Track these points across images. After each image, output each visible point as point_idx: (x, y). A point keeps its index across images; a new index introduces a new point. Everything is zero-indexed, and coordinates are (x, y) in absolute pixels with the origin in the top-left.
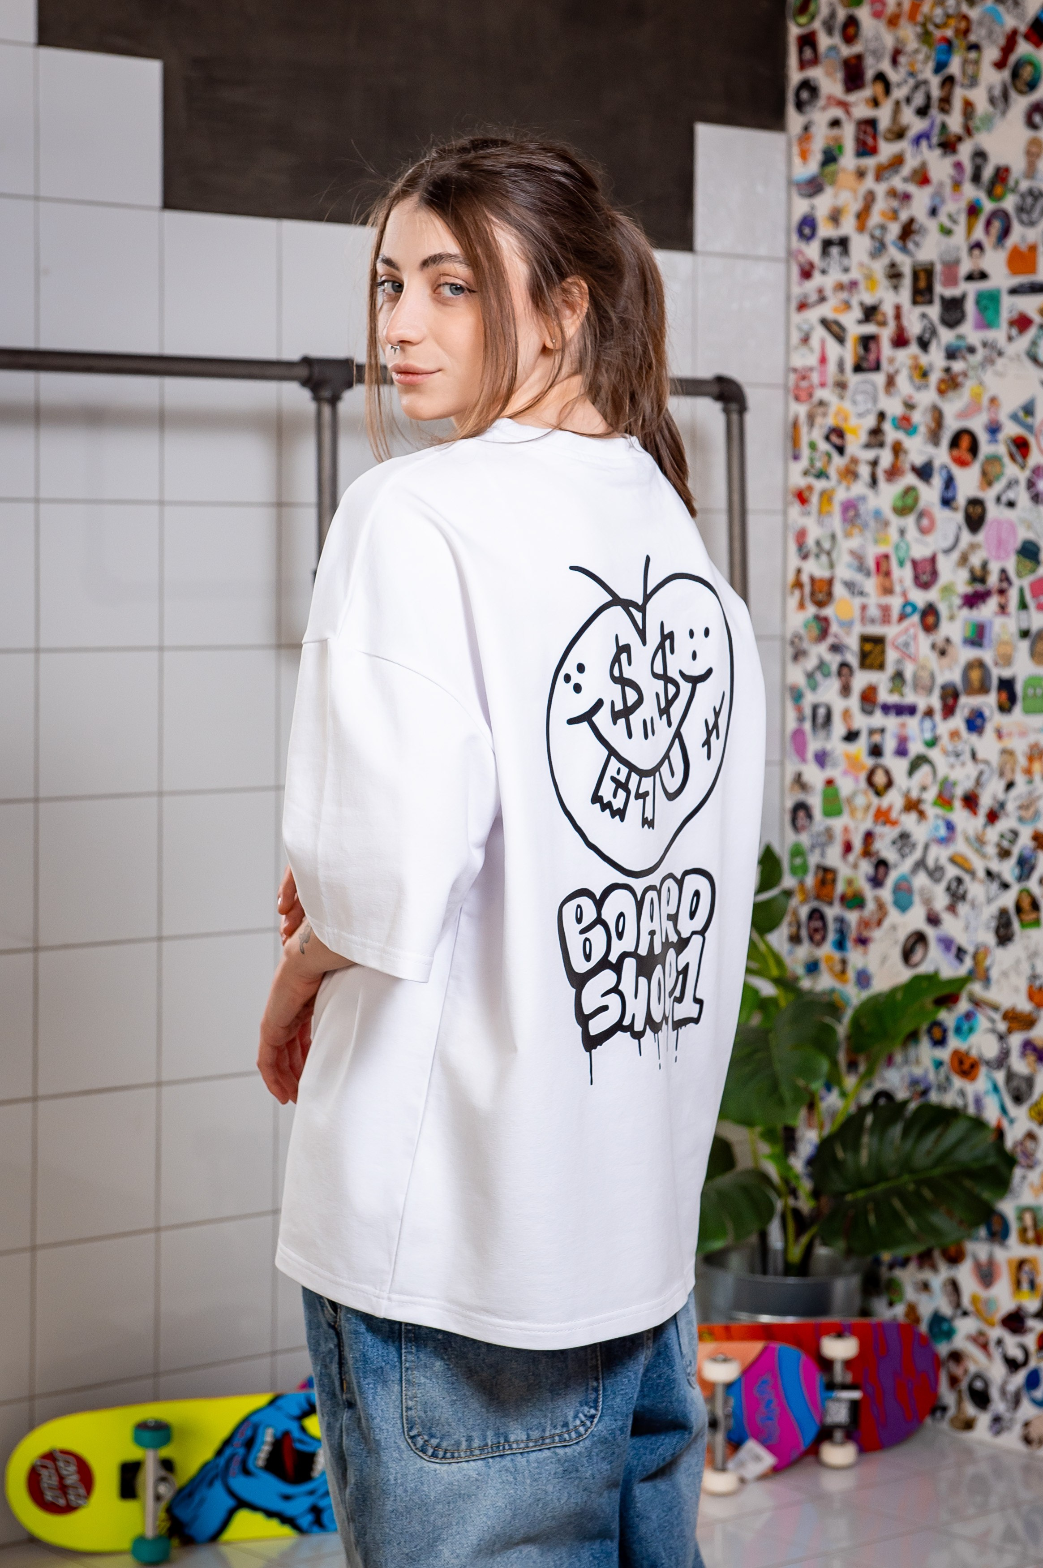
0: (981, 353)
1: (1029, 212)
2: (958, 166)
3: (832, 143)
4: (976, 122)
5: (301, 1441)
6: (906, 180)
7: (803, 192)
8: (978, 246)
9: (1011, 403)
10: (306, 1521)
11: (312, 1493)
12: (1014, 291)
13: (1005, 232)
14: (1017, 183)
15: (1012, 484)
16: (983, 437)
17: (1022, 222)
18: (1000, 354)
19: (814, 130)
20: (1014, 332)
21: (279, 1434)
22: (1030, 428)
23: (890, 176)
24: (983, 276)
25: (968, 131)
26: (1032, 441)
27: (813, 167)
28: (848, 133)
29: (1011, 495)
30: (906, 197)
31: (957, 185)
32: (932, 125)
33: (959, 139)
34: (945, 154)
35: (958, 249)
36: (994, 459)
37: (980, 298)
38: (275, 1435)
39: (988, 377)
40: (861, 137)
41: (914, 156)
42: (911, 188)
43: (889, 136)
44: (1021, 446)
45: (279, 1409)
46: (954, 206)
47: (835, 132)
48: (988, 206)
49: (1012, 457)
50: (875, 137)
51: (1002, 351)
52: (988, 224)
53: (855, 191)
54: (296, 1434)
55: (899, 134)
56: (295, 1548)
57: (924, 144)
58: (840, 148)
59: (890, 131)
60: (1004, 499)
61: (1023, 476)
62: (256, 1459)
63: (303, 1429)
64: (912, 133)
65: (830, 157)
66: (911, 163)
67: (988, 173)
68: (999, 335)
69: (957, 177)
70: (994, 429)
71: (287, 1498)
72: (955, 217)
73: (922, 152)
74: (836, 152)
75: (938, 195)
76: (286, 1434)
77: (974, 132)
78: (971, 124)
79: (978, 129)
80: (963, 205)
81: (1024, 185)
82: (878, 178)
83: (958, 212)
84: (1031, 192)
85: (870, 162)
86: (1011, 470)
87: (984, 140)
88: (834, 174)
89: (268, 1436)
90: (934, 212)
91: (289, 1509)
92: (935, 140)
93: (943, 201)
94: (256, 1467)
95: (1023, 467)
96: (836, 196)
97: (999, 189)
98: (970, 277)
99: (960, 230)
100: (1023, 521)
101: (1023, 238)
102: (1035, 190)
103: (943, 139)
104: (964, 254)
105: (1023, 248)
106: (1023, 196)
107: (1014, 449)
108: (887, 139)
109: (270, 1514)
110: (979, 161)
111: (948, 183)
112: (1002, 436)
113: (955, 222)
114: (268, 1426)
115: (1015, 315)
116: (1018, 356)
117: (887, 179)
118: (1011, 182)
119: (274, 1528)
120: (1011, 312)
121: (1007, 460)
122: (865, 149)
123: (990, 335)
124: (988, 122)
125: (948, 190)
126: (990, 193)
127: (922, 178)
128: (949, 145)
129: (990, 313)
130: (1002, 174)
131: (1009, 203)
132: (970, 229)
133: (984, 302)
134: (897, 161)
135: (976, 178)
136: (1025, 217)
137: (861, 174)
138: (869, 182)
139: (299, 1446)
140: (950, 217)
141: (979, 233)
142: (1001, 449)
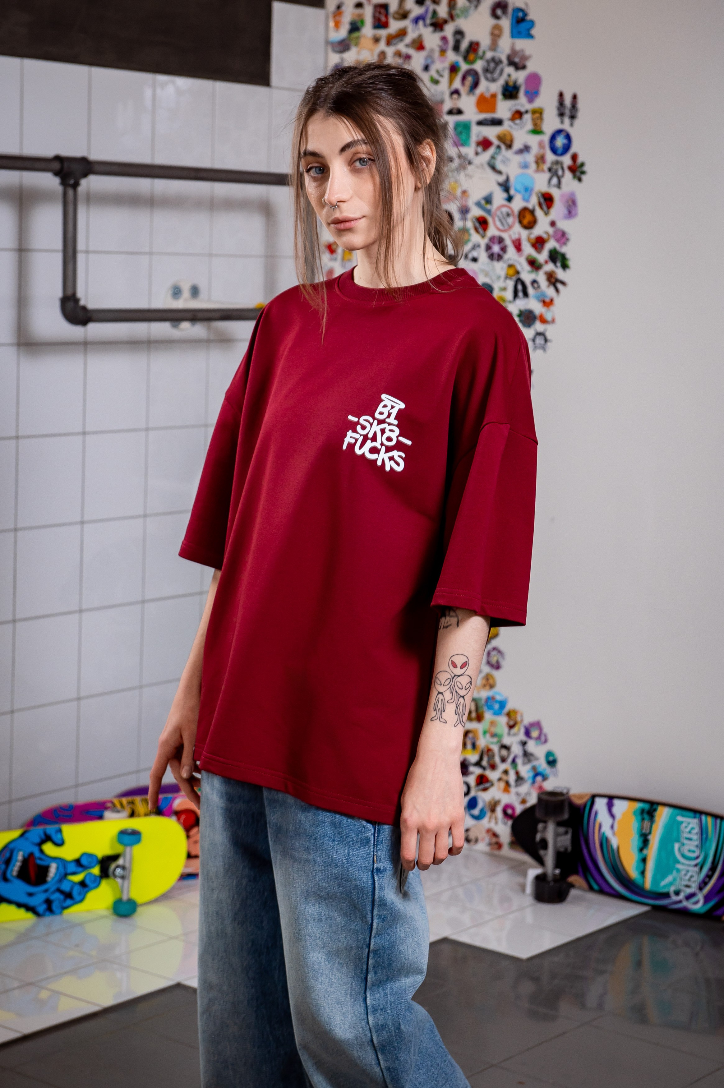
0: (456, 162)
1: (492, 72)
2: (444, 39)
3: (356, 18)
4: (457, 12)
5: (40, 859)
6: (407, 46)
7: (337, 49)
8: (456, 92)
9: (476, 195)
10: (41, 909)
11: (46, 891)
12: (480, 123)
13: (475, 85)
14: (484, 53)
15: (476, 247)
16: (456, 216)
17: (487, 79)
18: (470, 163)
19: (343, 8)
20: (480, 149)
21: (26, 856)
22: (488, 212)
23: (397, 42)
24: (459, 112)
25: (452, 17)
26: (490, 220)
27: (343, 33)
28: (368, 13)
29: (475, 254)
30: (408, 57)
31: (443, 51)
32: (427, 11)
33: (445, 22)
34: (435, 31)
35: (443, 93)
36: (464, 230)
37: (457, 126)
38: (24, 856)
39: (462, 177)
40: (377, 15)
41: (413, 31)
42: (411, 52)
43: (397, 16)
44: (482, 223)
45: (27, 839)
46: (441, 65)
47: (359, 11)
48: (464, 67)
49: (476, 230)
50: (386, 16)
51: (471, 161)
52: (464, 78)
53: (372, 51)
54: (37, 854)
55: (404, 15)
56: (34, 926)
57: (421, 23)
58: (362, 22)
59: (397, 13)
60: (470, 256)
61: (483, 242)
62: (12, 871)
63: (42, 851)
64: (413, 15)
65: (355, 27)
66: (411, 35)
67: (464, 45)
68: (469, 151)
69: (443, 46)
70: (464, 211)
71: (30, 895)
72: (441, 73)
73: (419, 29)
74: (359, 24)
75: (429, 57)
76: (31, 855)
77: (456, 18)
78: (454, 12)
79: (458, 16)
80: (447, 65)
81: (489, 55)
82: (389, 43)
83: (443, 70)
84: (493, 59)
85: (383, 33)
86: (475, 238)
87: (462, 23)
88: (358, 38)
89: (19, 857)
90: (426, 68)
91: (32, 902)
92: (428, 21)
93: (433, 62)
94: (12, 876)
95: (483, 237)
96: (359, 53)
97: (471, 57)
98: (450, 112)
99: (444, 81)
100: (482, 271)
101: (488, 89)
102: (497, 59)
103: (434, 20)
104: (447, 97)
105: (488, 95)
106: (488, 62)
107: (477, 225)
108: (395, 19)
109: (19, 905)
110: (458, 37)
111: (437, 50)
112: (469, 216)
113: (441, 76)
114: (19, 850)
115: (480, 139)
116: (482, 165)
117: (395, 44)
118: (480, 52)
119: (22, 914)
120: (478, 136)
121: (472, 231)
122: (380, 24)
123: (464, 150)
124: (465, 12)
125: (437, 54)
126: (466, 58)
127: (419, 45)
128: (438, 25)
129: (463, 136)
130: (474, 47)
131: (479, 66)
132: (451, 81)
133: (460, 129)
134: (402, 33)
135: (456, 48)
136: (489, 75)
137: (377, 40)
138: (382, 46)
139: (39, 862)
140: (438, 72)
141: (457, 84)
142: (469, 225)
